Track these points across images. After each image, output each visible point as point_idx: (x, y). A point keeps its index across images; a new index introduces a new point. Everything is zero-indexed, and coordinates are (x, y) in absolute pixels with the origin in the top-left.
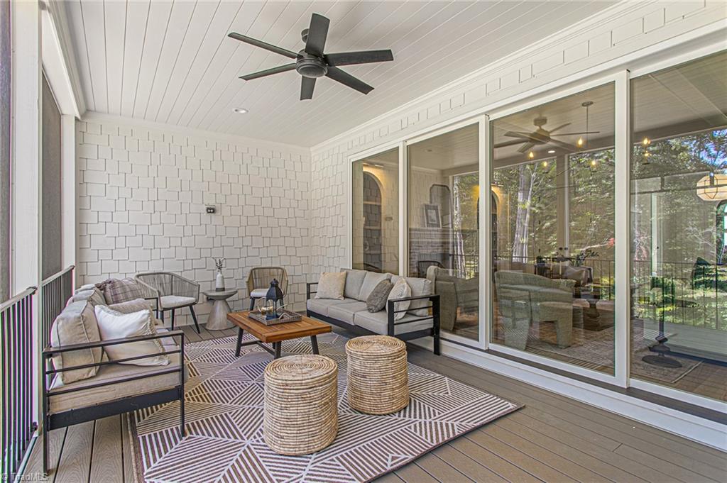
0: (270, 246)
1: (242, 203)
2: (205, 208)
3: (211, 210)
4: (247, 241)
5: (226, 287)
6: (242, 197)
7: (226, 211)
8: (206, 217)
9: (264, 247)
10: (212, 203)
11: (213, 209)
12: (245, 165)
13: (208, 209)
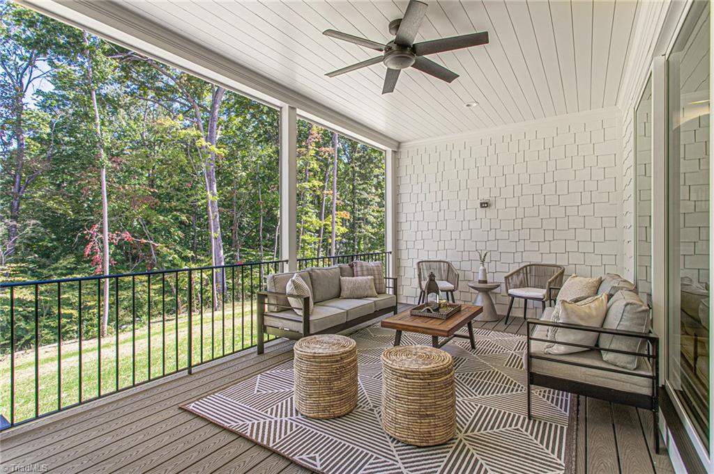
0: (554, 240)
1: (518, 193)
2: (479, 201)
3: (485, 205)
4: (524, 234)
5: (488, 281)
6: (518, 188)
7: (500, 204)
8: (481, 212)
9: (545, 241)
10: (485, 196)
11: (487, 203)
12: (522, 153)
13: (481, 204)
